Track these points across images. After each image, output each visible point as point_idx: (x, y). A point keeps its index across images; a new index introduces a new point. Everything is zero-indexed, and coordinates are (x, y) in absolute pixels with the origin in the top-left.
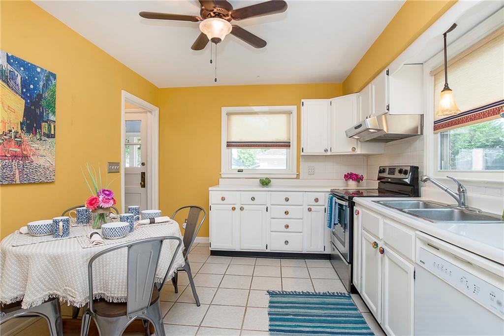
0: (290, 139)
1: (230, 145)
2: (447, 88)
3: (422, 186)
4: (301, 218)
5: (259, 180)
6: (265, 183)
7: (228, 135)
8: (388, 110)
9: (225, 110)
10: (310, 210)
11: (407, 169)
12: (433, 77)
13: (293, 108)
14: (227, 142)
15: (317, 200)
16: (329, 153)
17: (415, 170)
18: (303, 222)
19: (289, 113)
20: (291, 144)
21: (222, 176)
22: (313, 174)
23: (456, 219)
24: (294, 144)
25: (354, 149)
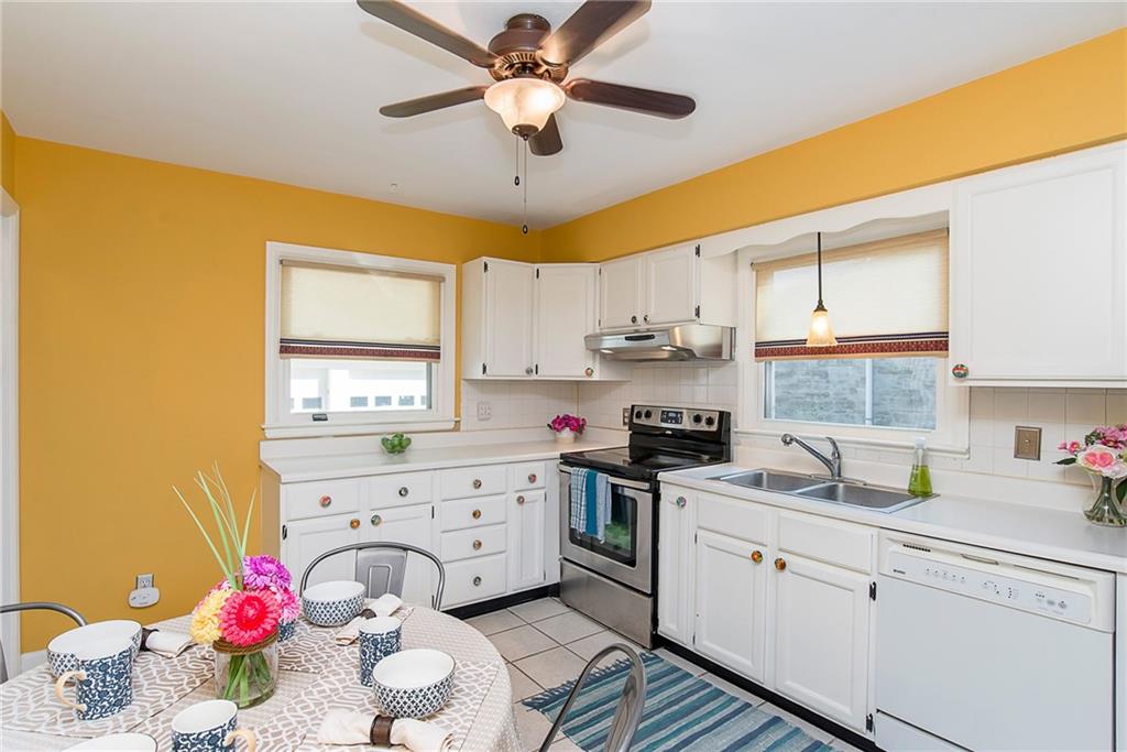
0: (439, 341)
1: (289, 348)
2: (820, 308)
3: (738, 445)
4: (503, 520)
5: (379, 438)
6: (397, 446)
7: (284, 321)
8: (698, 314)
9: (274, 250)
10: (521, 500)
11: (713, 417)
12: (754, 273)
13: (449, 270)
14: (282, 341)
15: (532, 478)
16: (534, 377)
17: (724, 417)
18: (506, 530)
19: (438, 280)
20: (441, 351)
21: (268, 434)
22: (488, 419)
23: (840, 498)
24: (448, 351)
25: (589, 372)
